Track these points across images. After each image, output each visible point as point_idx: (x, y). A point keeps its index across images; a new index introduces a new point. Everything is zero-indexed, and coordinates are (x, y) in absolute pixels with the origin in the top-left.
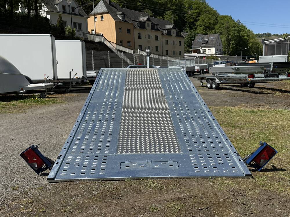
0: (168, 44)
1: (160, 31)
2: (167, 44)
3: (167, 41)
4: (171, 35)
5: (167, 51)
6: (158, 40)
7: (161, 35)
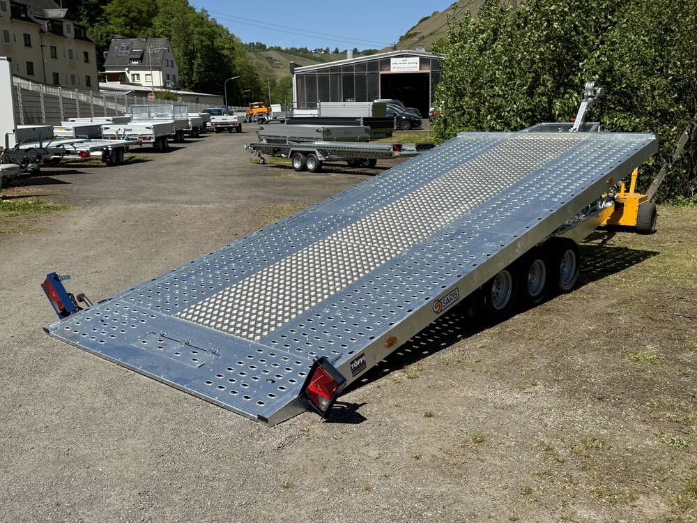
0: (56, 57)
1: (34, 22)
2: (54, 56)
3: (54, 49)
4: (63, 36)
5: (56, 76)
6: (32, 44)
7: (38, 33)
